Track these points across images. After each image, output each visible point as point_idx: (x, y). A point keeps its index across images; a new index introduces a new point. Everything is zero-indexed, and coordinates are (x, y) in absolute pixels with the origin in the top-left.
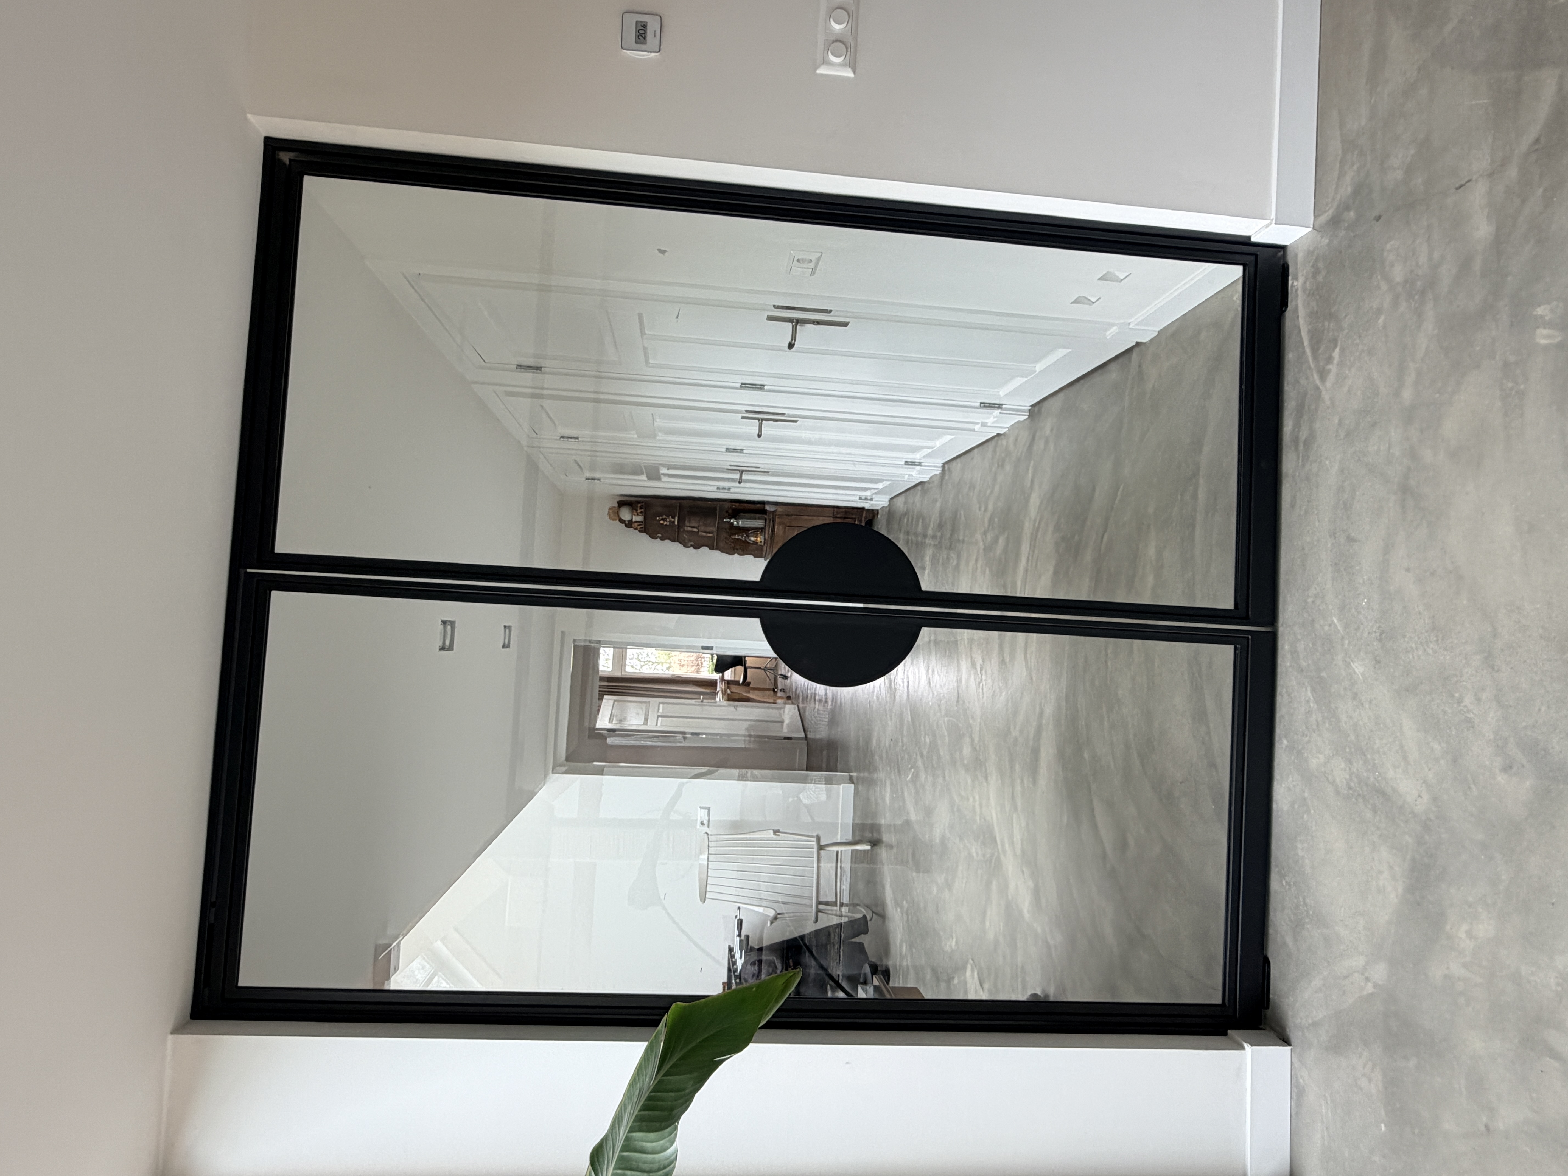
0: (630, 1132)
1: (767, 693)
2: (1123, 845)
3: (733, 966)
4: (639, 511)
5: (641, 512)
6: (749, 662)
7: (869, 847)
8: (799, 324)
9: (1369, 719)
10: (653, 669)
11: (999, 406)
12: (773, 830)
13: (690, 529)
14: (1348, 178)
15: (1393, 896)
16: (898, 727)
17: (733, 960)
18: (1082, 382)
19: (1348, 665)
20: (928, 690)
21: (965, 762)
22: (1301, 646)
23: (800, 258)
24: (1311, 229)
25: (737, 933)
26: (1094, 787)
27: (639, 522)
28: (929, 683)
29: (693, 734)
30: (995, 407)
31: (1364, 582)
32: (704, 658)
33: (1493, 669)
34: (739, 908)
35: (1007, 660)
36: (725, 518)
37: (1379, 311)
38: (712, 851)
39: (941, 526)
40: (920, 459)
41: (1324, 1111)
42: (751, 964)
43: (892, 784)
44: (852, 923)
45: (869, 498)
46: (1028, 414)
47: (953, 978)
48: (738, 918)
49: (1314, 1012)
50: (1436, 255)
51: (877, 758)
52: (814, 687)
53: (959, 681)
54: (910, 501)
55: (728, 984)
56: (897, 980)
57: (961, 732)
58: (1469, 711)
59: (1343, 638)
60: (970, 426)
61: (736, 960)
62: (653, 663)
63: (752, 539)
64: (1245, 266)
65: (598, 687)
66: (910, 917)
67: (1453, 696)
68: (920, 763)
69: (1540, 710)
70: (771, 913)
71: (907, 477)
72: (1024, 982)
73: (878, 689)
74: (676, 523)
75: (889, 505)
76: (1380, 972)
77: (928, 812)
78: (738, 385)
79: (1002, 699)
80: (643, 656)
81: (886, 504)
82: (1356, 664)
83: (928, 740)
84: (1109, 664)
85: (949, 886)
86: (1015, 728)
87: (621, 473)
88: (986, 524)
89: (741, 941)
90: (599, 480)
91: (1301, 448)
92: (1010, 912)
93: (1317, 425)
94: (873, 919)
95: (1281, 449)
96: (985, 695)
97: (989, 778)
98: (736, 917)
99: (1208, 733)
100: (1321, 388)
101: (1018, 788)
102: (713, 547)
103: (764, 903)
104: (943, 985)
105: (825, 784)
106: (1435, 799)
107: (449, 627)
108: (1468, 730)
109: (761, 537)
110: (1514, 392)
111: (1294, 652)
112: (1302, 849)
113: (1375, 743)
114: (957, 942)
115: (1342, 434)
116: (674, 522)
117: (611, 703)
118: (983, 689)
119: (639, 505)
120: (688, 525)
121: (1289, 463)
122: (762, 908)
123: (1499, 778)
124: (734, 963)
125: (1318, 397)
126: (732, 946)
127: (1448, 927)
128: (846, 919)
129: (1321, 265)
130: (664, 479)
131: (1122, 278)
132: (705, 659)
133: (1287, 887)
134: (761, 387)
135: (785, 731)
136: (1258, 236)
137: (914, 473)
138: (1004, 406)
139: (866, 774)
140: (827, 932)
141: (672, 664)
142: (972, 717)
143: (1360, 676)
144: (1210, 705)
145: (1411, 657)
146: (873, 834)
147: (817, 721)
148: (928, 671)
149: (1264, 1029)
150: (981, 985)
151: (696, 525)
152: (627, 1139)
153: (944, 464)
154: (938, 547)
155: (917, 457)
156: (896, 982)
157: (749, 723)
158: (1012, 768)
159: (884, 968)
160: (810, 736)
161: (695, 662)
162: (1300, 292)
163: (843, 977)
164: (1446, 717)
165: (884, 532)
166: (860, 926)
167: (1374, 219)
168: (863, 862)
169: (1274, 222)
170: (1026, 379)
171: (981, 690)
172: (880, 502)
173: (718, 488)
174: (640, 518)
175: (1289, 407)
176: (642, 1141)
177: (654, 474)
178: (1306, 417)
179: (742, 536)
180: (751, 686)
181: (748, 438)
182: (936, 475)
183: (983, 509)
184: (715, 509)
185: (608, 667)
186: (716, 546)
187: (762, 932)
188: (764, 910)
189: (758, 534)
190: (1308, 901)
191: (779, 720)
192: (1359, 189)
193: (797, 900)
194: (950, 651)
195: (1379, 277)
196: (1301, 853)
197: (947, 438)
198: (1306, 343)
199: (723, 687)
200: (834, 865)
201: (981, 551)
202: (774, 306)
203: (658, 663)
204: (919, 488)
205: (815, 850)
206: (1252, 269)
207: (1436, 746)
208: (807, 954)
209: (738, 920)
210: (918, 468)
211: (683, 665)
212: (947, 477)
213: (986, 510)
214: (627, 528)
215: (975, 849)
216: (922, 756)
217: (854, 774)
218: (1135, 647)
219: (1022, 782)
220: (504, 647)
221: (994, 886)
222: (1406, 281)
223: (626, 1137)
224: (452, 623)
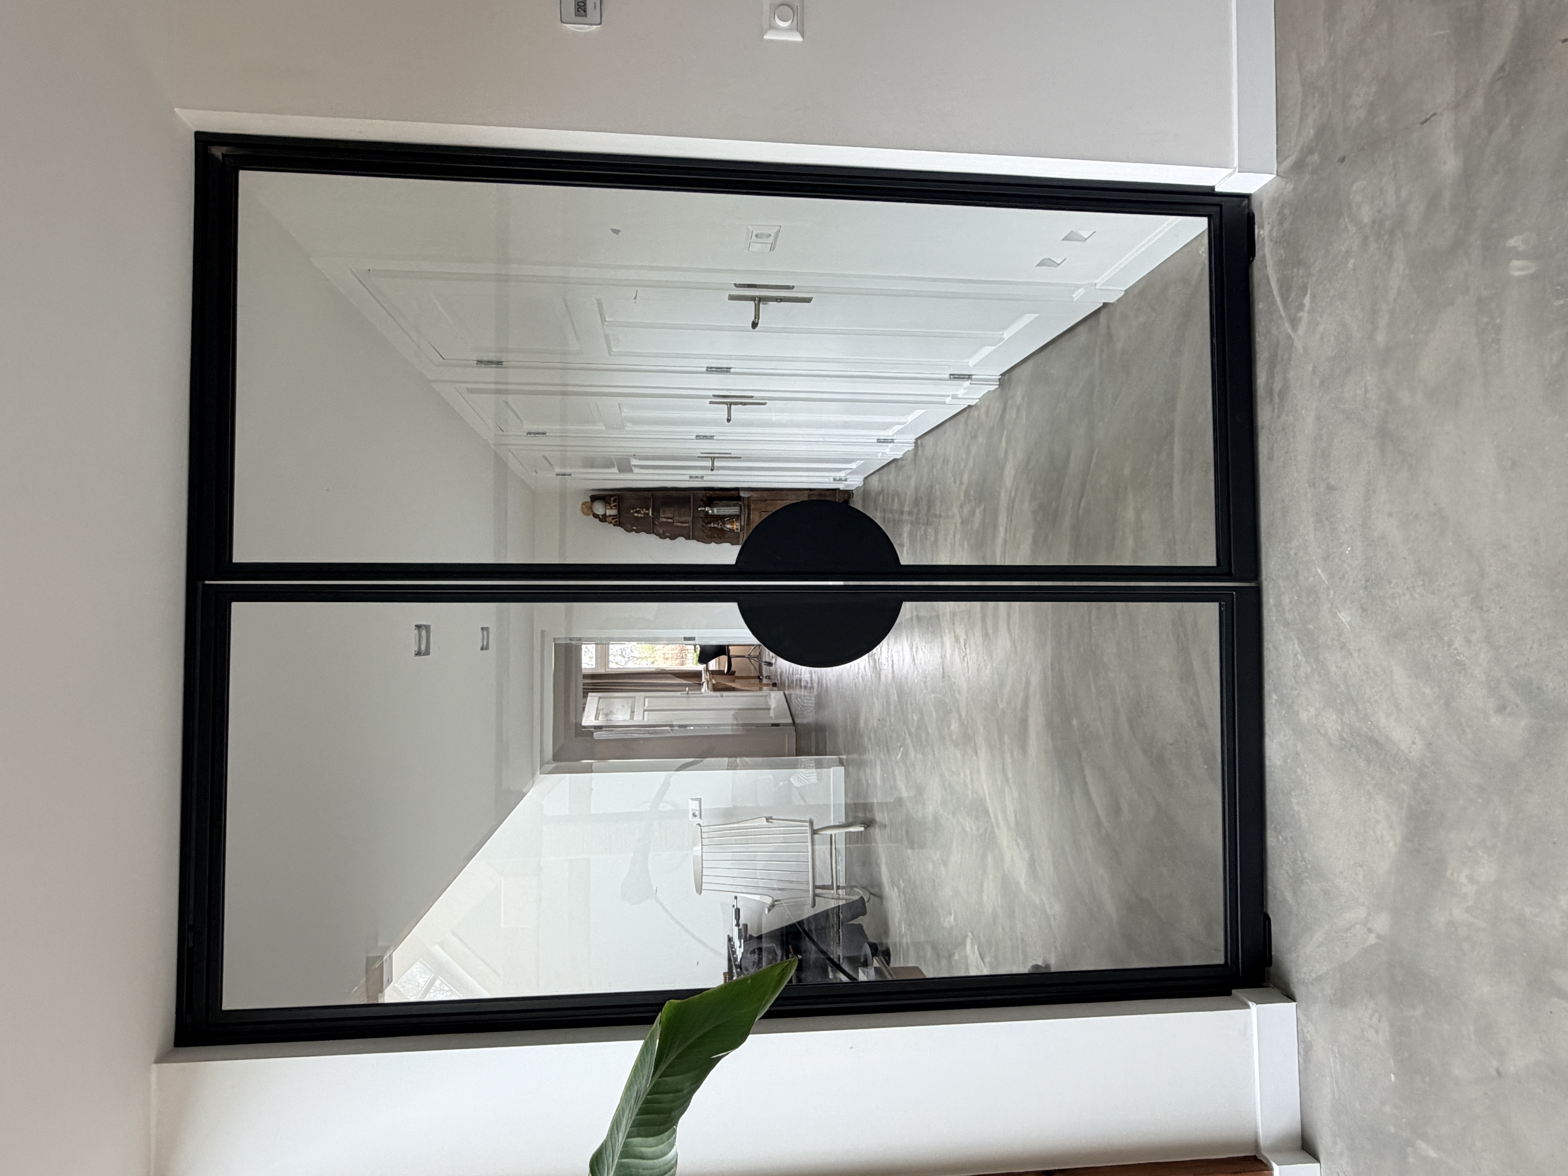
0: (628, 1137)
1: (753, 681)
2: (1116, 810)
3: (733, 954)
4: (612, 505)
5: (614, 506)
6: (733, 651)
7: (862, 829)
8: (761, 302)
9: (1359, 667)
10: (638, 664)
11: (969, 377)
12: (766, 818)
13: (665, 520)
14: (1310, 121)
15: (1391, 844)
16: (885, 707)
17: (733, 949)
18: (1051, 347)
19: (1335, 616)
20: (914, 669)
21: (954, 738)
22: (1286, 599)
23: (757, 232)
24: (1275, 176)
25: (735, 922)
26: (1084, 754)
27: (613, 516)
28: (914, 660)
29: (680, 726)
30: (964, 378)
31: (1346, 530)
32: (687, 650)
33: (1482, 609)
34: (736, 898)
35: (990, 631)
36: (700, 507)
37: (1348, 254)
38: (705, 842)
39: (916, 503)
40: (892, 436)
41: (1332, 1064)
42: (751, 953)
43: (881, 764)
44: (850, 905)
45: (843, 478)
46: (998, 383)
47: (954, 954)
48: (735, 907)
49: (1318, 967)
50: (1404, 193)
51: (866, 739)
52: (799, 669)
53: (943, 657)
54: (885, 478)
55: (729, 974)
56: (898, 959)
57: (949, 708)
58: (1459, 654)
59: (1328, 588)
60: (941, 399)
61: (736, 949)
62: (637, 659)
63: (729, 526)
64: (1210, 217)
65: (582, 684)
66: (907, 896)
67: (1442, 639)
68: (908, 741)
69: (1531, 648)
70: (768, 901)
71: (880, 455)
72: (1025, 953)
73: (863, 669)
74: (650, 514)
75: (864, 484)
76: (1382, 923)
77: (920, 790)
78: (704, 369)
79: (987, 672)
80: (627, 653)
81: (861, 484)
82: (1342, 614)
83: (915, 718)
84: (1094, 628)
85: (945, 863)
86: (1002, 701)
87: (592, 467)
88: (962, 498)
89: (739, 930)
90: (570, 475)
91: (1276, 399)
92: (1007, 884)
93: (1291, 374)
94: (871, 900)
95: (1256, 402)
96: (970, 669)
97: (979, 752)
98: (734, 906)
99: (1197, 694)
100: (1293, 337)
101: (1008, 760)
102: (690, 536)
103: (760, 891)
104: (944, 962)
105: (816, 768)
106: (1429, 744)
107: (424, 632)
108: (1460, 673)
109: (737, 524)
110: (1490, 327)
111: (1279, 605)
112: (1298, 803)
113: (1366, 693)
114: (955, 919)
115: (1317, 382)
116: (648, 514)
117: (596, 699)
118: (967, 663)
119: (612, 499)
120: (662, 516)
121: (1264, 415)
122: (759, 896)
123: (1493, 720)
124: (734, 952)
125: (1291, 347)
126: (731, 936)
127: (1448, 874)
128: (844, 902)
129: (1286, 211)
130: (636, 470)
131: (1086, 237)
132: (689, 651)
133: (1284, 843)
134: (726, 370)
135: (772, 717)
136: (1222, 186)
137: (887, 451)
138: (973, 377)
139: (855, 756)
140: (826, 914)
141: (656, 659)
142: (959, 691)
143: (1348, 626)
144: (1197, 665)
145: (1398, 602)
146: (865, 814)
147: (804, 703)
148: (911, 648)
149: (1267, 987)
150: (982, 959)
151: (671, 516)
152: (626, 1145)
153: (917, 439)
154: (916, 523)
155: (889, 434)
156: (897, 962)
157: (735, 711)
158: (1001, 740)
159: (884, 949)
160: (798, 721)
161: (679, 654)
162: (1267, 241)
163: (843, 959)
164: (1437, 661)
165: (860, 508)
166: (858, 908)
167: (1339, 161)
168: (857, 842)
169: (1237, 170)
170: (994, 348)
171: (965, 664)
172: (854, 482)
173: (691, 477)
174: (613, 512)
175: (1262, 358)
176: (642, 1147)
177: (625, 466)
178: (1278, 368)
179: (718, 525)
180: (736, 674)
181: (716, 423)
182: (909, 451)
183: (958, 483)
184: (689, 498)
185: (592, 665)
186: (693, 535)
187: (760, 919)
188: (760, 898)
189: (733, 521)
190: (1306, 855)
191: (764, 707)
192: (1321, 131)
193: (794, 886)
194: (932, 626)
195: (1347, 220)
196: (1296, 808)
197: (919, 412)
198: (1276, 292)
199: (708, 677)
200: (829, 847)
201: (958, 525)
202: (735, 285)
203: (642, 658)
204: (893, 465)
205: (809, 835)
206: (1217, 221)
207: (1427, 691)
208: (807, 939)
209: (736, 910)
210: (891, 445)
211: (667, 659)
212: (920, 452)
213: (961, 483)
214: (601, 523)
215: (969, 824)
216: (910, 734)
217: (844, 757)
218: (1118, 611)
219: (1012, 755)
220: (482, 649)
221: (990, 858)
222: (1374, 222)
223: (625, 1143)
224: (427, 628)
